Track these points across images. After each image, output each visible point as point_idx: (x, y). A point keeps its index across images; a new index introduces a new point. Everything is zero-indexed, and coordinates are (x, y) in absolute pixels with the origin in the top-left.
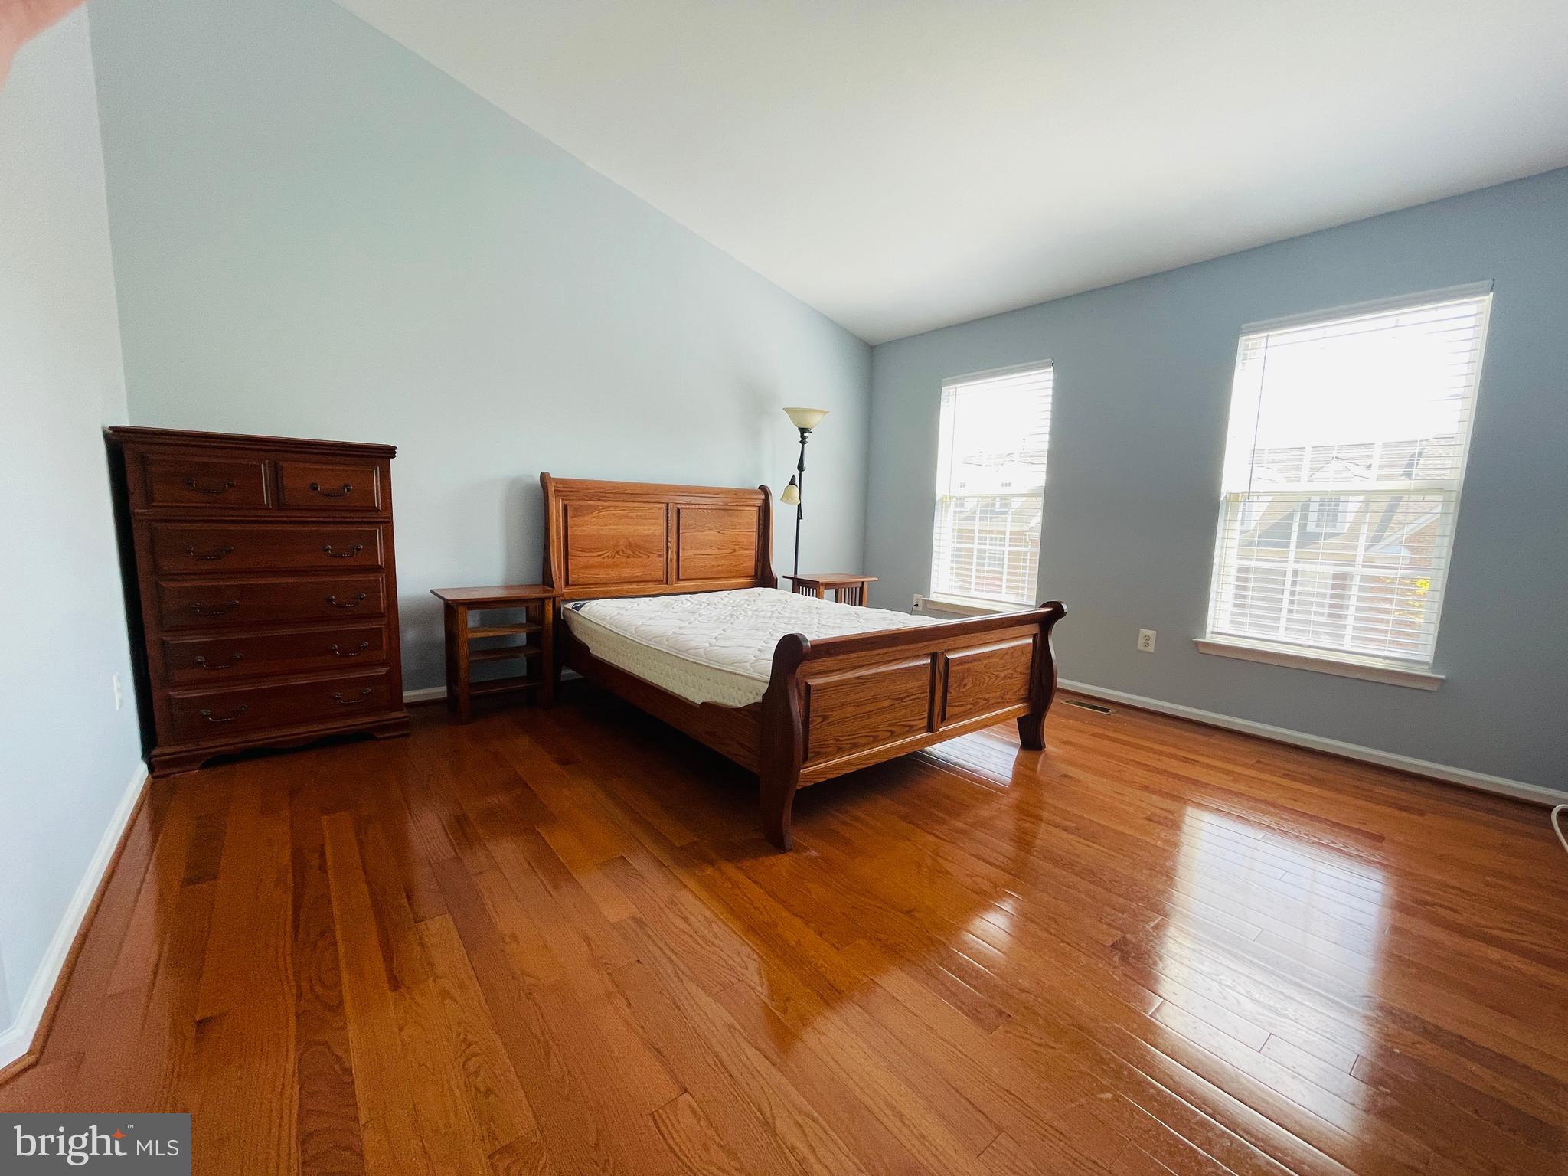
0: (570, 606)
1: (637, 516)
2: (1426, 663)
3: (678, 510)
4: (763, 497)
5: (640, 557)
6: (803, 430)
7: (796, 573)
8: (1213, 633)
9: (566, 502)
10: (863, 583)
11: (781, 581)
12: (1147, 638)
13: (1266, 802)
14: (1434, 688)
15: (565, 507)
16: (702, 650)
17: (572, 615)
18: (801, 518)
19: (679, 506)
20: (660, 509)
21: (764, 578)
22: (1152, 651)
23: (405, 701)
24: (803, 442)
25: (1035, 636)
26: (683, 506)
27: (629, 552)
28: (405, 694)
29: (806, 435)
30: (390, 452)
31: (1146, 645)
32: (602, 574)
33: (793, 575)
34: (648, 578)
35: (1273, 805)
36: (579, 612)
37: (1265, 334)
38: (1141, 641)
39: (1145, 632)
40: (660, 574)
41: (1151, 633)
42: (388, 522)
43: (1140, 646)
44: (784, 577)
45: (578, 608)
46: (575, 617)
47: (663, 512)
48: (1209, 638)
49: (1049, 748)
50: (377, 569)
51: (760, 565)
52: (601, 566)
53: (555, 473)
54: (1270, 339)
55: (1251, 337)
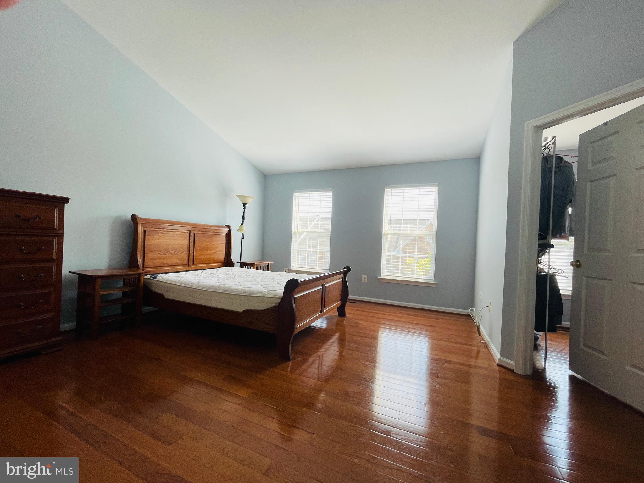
0: (148, 277)
1: (177, 236)
2: (432, 280)
3: (194, 234)
4: (228, 229)
5: (177, 254)
6: (244, 204)
7: (241, 260)
8: (383, 275)
9: (145, 229)
10: (269, 264)
11: (236, 264)
12: (365, 278)
13: (408, 322)
14: (434, 286)
15: (145, 231)
16: (240, 290)
17: (151, 281)
18: (243, 238)
19: (195, 232)
20: (187, 233)
21: (228, 262)
22: (366, 282)
23: (61, 330)
24: (244, 208)
25: (342, 278)
26: (196, 232)
27: (173, 252)
28: (62, 326)
29: (246, 206)
30: (67, 200)
31: (364, 280)
32: (159, 262)
33: (239, 261)
34: (181, 264)
35: (410, 323)
36: (156, 279)
37: (391, 189)
38: (363, 279)
39: (364, 276)
40: (185, 262)
41: (366, 276)
42: (60, 236)
43: (363, 281)
44: (237, 262)
45: (155, 277)
46: (153, 282)
47: (188, 234)
48: (382, 277)
49: (347, 315)
50: (53, 260)
51: (226, 257)
52: (160, 258)
53: (140, 215)
54: (392, 191)
55: (387, 189)
